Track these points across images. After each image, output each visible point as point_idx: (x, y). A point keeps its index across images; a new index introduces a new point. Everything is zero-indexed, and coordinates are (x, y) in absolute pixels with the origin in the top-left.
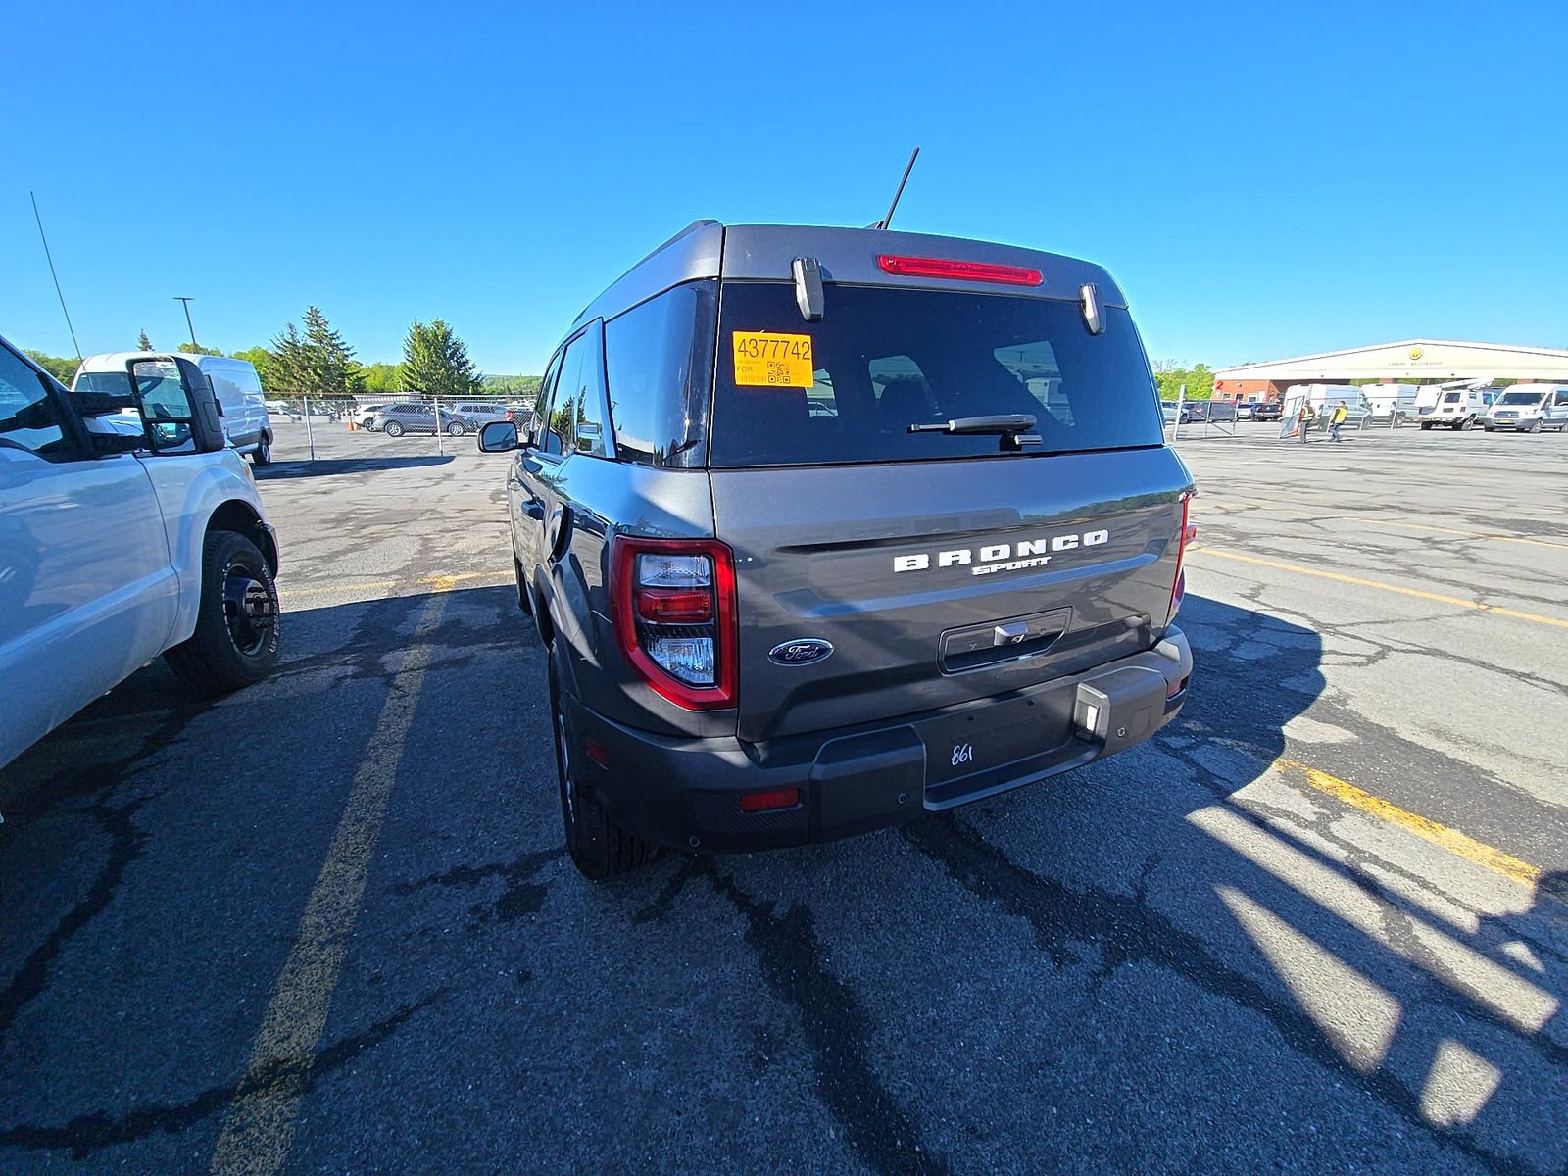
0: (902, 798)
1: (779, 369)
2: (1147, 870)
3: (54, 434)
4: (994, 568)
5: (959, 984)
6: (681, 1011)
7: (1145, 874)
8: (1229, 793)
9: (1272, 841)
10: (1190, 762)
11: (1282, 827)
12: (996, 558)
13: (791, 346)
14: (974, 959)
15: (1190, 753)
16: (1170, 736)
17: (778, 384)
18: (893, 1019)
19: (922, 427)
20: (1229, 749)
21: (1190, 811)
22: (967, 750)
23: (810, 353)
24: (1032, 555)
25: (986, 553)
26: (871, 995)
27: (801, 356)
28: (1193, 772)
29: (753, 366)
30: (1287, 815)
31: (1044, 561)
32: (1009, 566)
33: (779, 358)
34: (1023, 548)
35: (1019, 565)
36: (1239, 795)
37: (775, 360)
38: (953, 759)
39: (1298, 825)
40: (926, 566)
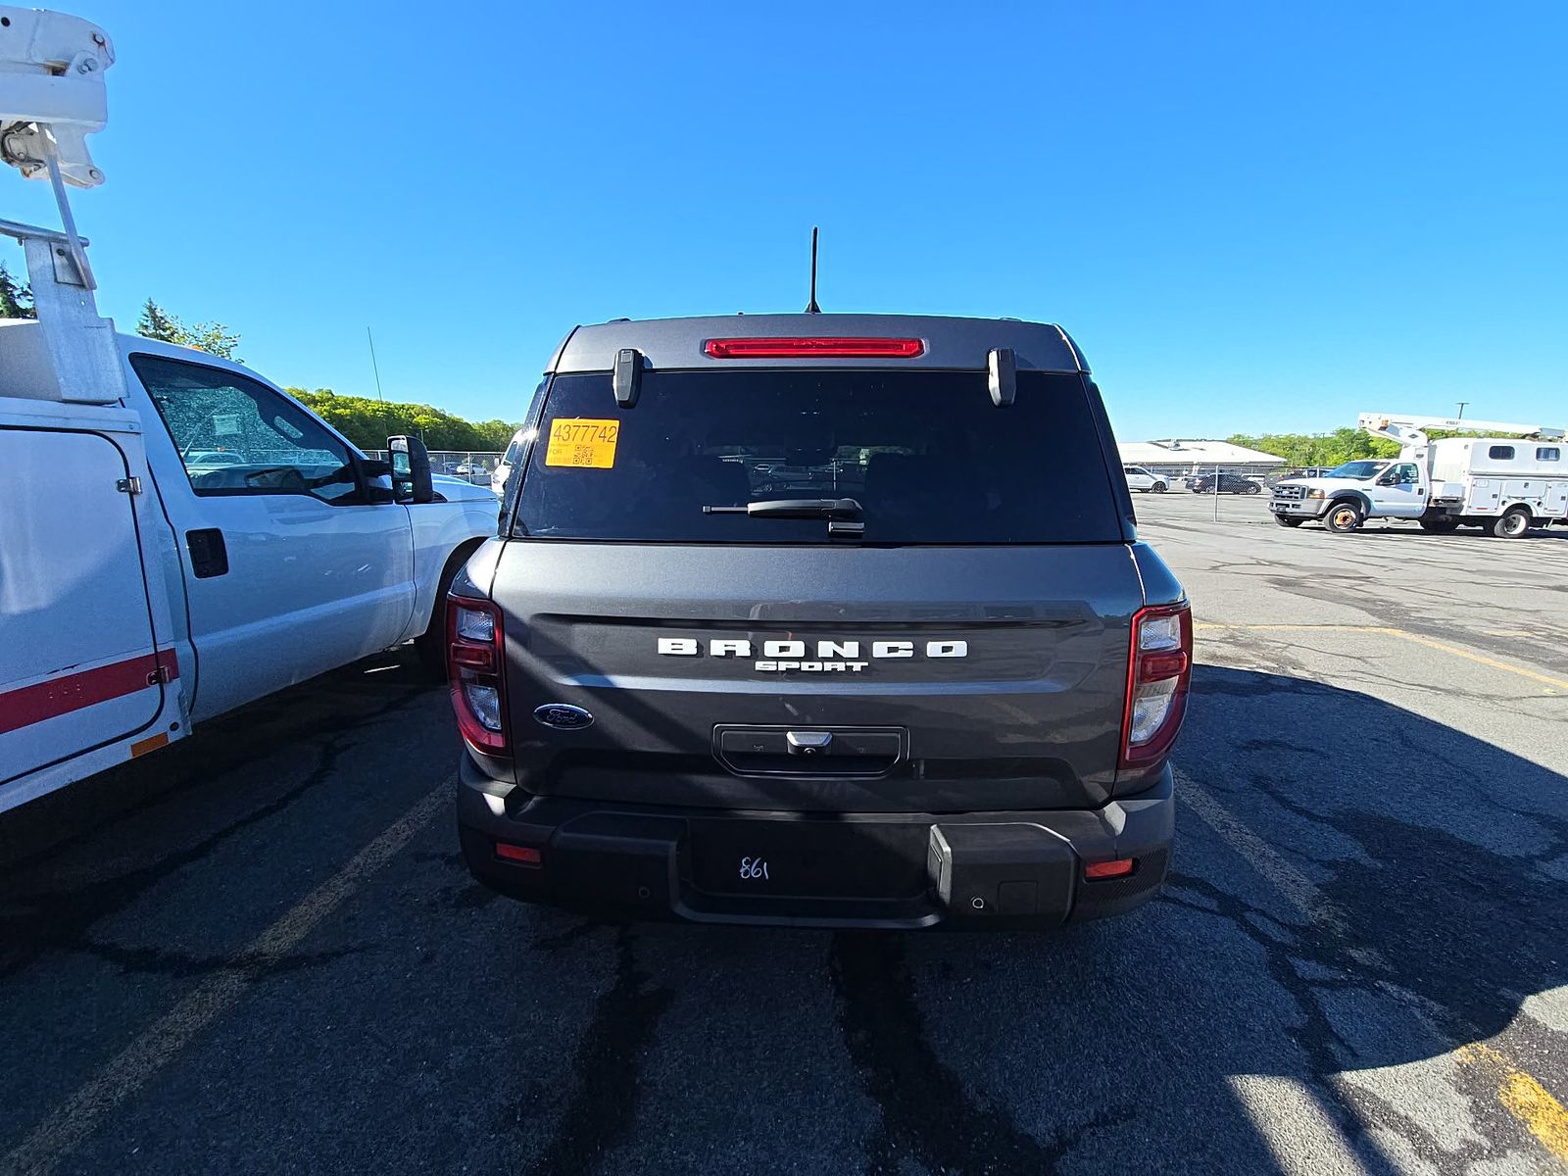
0: (644, 893)
1: (585, 451)
2: (1102, 1121)
3: (351, 487)
4: (783, 666)
5: (743, 1143)
6: (497, 1040)
7: (1091, 1125)
8: (1338, 1069)
9: (1347, 1159)
10: (1307, 1003)
11: (1387, 1145)
12: (784, 654)
13: (600, 430)
14: (782, 1124)
15: (1322, 995)
16: (1307, 959)
17: (580, 465)
18: (650, 1143)
19: (713, 509)
20: (1403, 1006)
21: (1244, 1070)
22: (760, 865)
23: (615, 438)
24: (837, 657)
25: (771, 648)
26: (651, 1108)
27: (606, 440)
28: (1298, 1020)
29: (563, 449)
30: (1413, 1132)
31: (857, 666)
32: (805, 666)
33: (587, 442)
34: (826, 648)
35: (818, 666)
36: (1352, 1078)
37: (583, 444)
38: (742, 870)
39: (1419, 1152)
40: (694, 651)
